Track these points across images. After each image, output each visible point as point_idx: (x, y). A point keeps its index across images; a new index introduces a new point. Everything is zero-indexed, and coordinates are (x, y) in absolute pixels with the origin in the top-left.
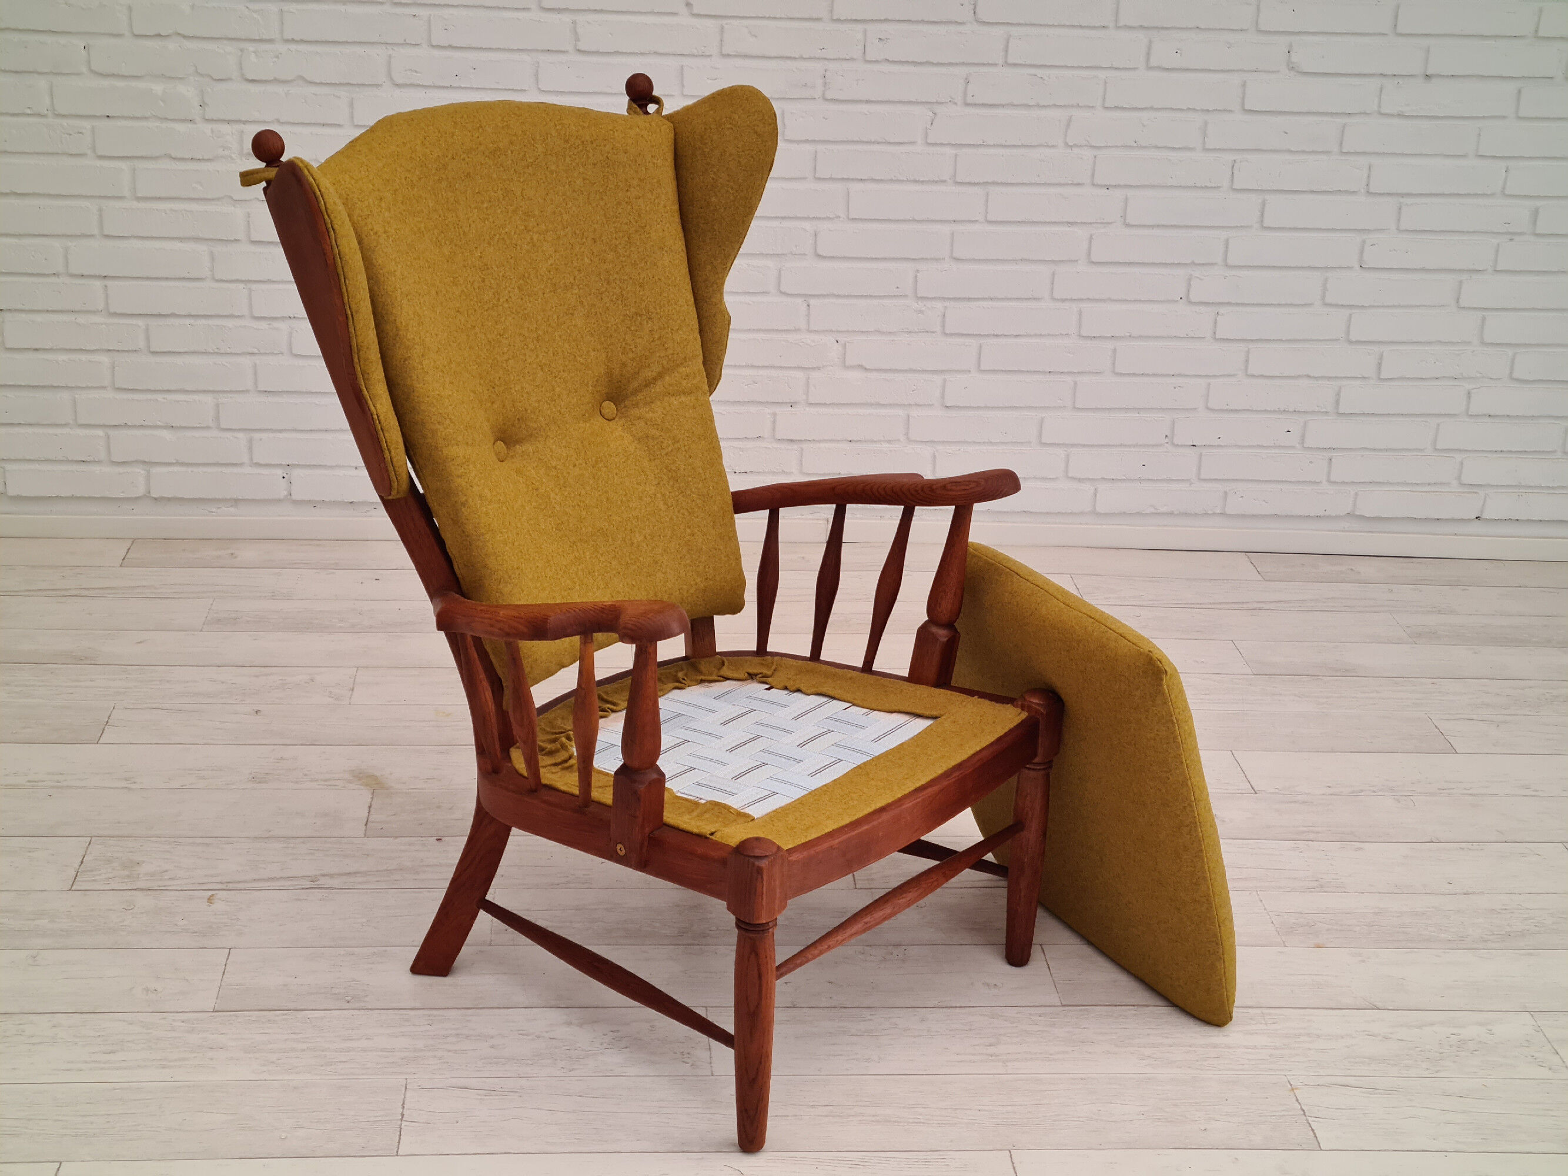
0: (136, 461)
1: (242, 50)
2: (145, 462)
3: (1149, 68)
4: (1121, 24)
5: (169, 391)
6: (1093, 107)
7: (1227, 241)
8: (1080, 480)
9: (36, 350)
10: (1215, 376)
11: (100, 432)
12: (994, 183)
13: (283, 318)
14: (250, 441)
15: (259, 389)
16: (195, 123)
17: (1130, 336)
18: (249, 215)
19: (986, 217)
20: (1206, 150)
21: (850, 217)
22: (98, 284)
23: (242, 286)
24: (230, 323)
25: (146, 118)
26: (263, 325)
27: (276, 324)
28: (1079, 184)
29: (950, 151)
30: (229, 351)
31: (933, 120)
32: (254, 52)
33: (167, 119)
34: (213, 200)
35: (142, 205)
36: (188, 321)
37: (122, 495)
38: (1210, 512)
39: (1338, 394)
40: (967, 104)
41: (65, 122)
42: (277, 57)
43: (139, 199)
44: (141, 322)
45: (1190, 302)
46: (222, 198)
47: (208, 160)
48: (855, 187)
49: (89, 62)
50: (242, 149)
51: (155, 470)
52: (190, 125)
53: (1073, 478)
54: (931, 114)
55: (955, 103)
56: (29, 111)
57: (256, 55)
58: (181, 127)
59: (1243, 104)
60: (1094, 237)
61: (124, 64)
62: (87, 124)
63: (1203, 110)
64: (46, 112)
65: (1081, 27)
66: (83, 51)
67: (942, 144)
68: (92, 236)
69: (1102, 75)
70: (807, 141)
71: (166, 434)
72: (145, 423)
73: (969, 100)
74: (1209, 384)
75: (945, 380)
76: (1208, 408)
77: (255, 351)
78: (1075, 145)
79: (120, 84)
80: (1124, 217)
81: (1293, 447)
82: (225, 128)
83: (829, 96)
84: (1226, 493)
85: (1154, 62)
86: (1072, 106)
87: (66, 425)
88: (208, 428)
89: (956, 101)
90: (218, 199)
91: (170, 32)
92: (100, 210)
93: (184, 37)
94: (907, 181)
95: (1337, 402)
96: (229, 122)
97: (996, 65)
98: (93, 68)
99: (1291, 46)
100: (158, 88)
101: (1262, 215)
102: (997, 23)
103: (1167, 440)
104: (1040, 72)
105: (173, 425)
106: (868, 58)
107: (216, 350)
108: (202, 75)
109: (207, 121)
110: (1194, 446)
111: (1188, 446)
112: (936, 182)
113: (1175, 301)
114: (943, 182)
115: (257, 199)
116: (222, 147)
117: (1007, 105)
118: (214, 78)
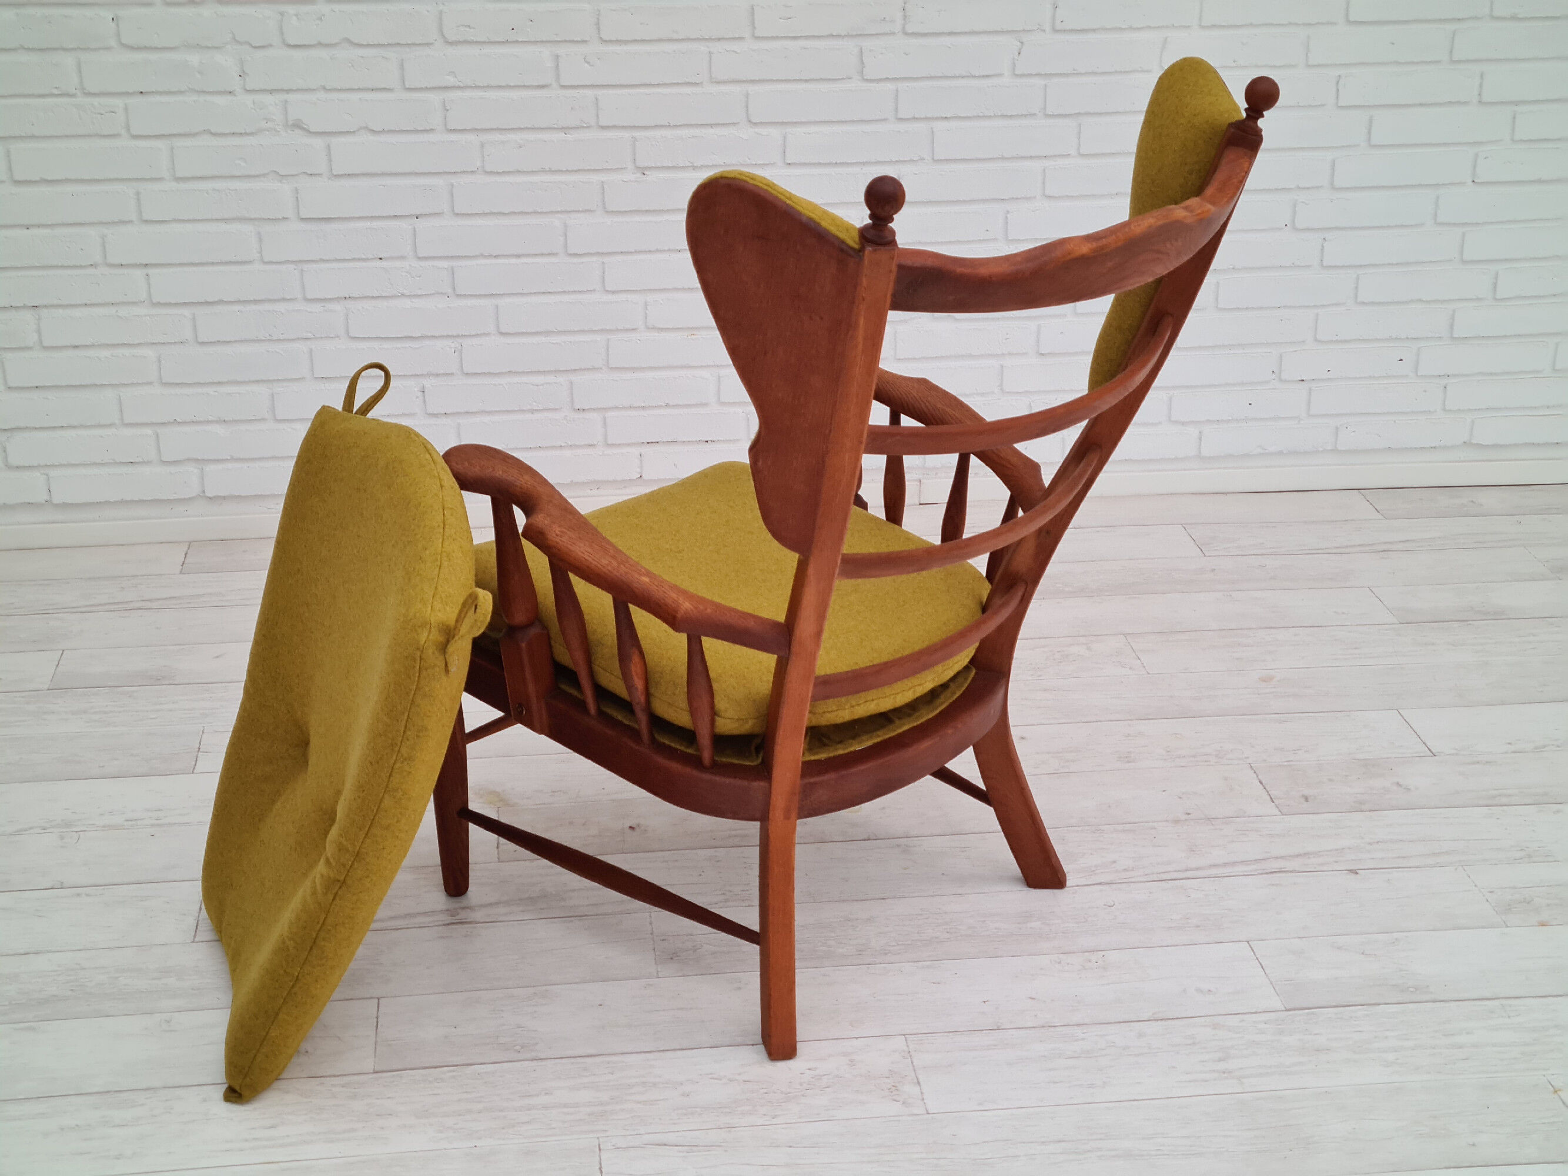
0: (188, 460)
1: (282, 14)
2: (198, 460)
5: (220, 383)
6: (1189, 27)
7: (1333, 162)
8: (1183, 424)
9: (76, 347)
10: (1323, 306)
11: (149, 431)
12: (1088, 114)
13: (338, 299)
15: (316, 376)
16: (235, 95)
17: (1233, 268)
18: (297, 191)
19: (1078, 149)
20: (1308, 66)
21: (935, 158)
22: (139, 273)
23: (292, 267)
24: (281, 307)
25: (181, 92)
26: (317, 307)
27: (330, 306)
29: (1040, 82)
30: (281, 337)
31: (1020, 49)
32: (296, 15)
33: (204, 92)
34: (257, 176)
35: (183, 186)
36: (237, 308)
37: (176, 497)
38: (1321, 449)
39: (1453, 318)
40: (1055, 31)
41: (96, 101)
42: (321, 19)
43: (179, 179)
44: (186, 312)
45: (1296, 229)
46: (268, 174)
47: (251, 134)
48: (938, 125)
49: (118, 35)
50: (287, 121)
51: (210, 468)
52: (230, 98)
53: (1176, 422)
54: (1019, 44)
55: (1044, 31)
56: (56, 92)
57: (298, 19)
58: (221, 100)
59: (1347, 15)
61: (155, 35)
62: (119, 102)
63: (1304, 24)
64: (74, 91)
66: (113, 25)
67: (1030, 75)
68: (130, 222)
70: (887, 79)
71: (219, 430)
72: (194, 419)
73: (1058, 26)
74: (1317, 315)
75: (1039, 327)
76: (1316, 340)
77: (310, 335)
79: (153, 56)
81: (1406, 377)
82: (268, 99)
83: (910, 29)
84: (1337, 428)
86: (1167, 27)
87: (111, 425)
88: (264, 420)
89: (1044, 28)
90: (264, 175)
92: (138, 194)
94: (995, 116)
95: (1452, 326)
96: (271, 92)
98: (123, 41)
100: (194, 59)
101: (1369, 133)
103: (1274, 376)
105: (226, 419)
107: (269, 338)
108: (241, 43)
109: (248, 92)
110: (1303, 380)
111: (1297, 381)
112: (1025, 116)
113: (1280, 229)
114: (1032, 115)
115: (305, 173)
116: (265, 119)
117: (1098, 29)
118: (253, 45)
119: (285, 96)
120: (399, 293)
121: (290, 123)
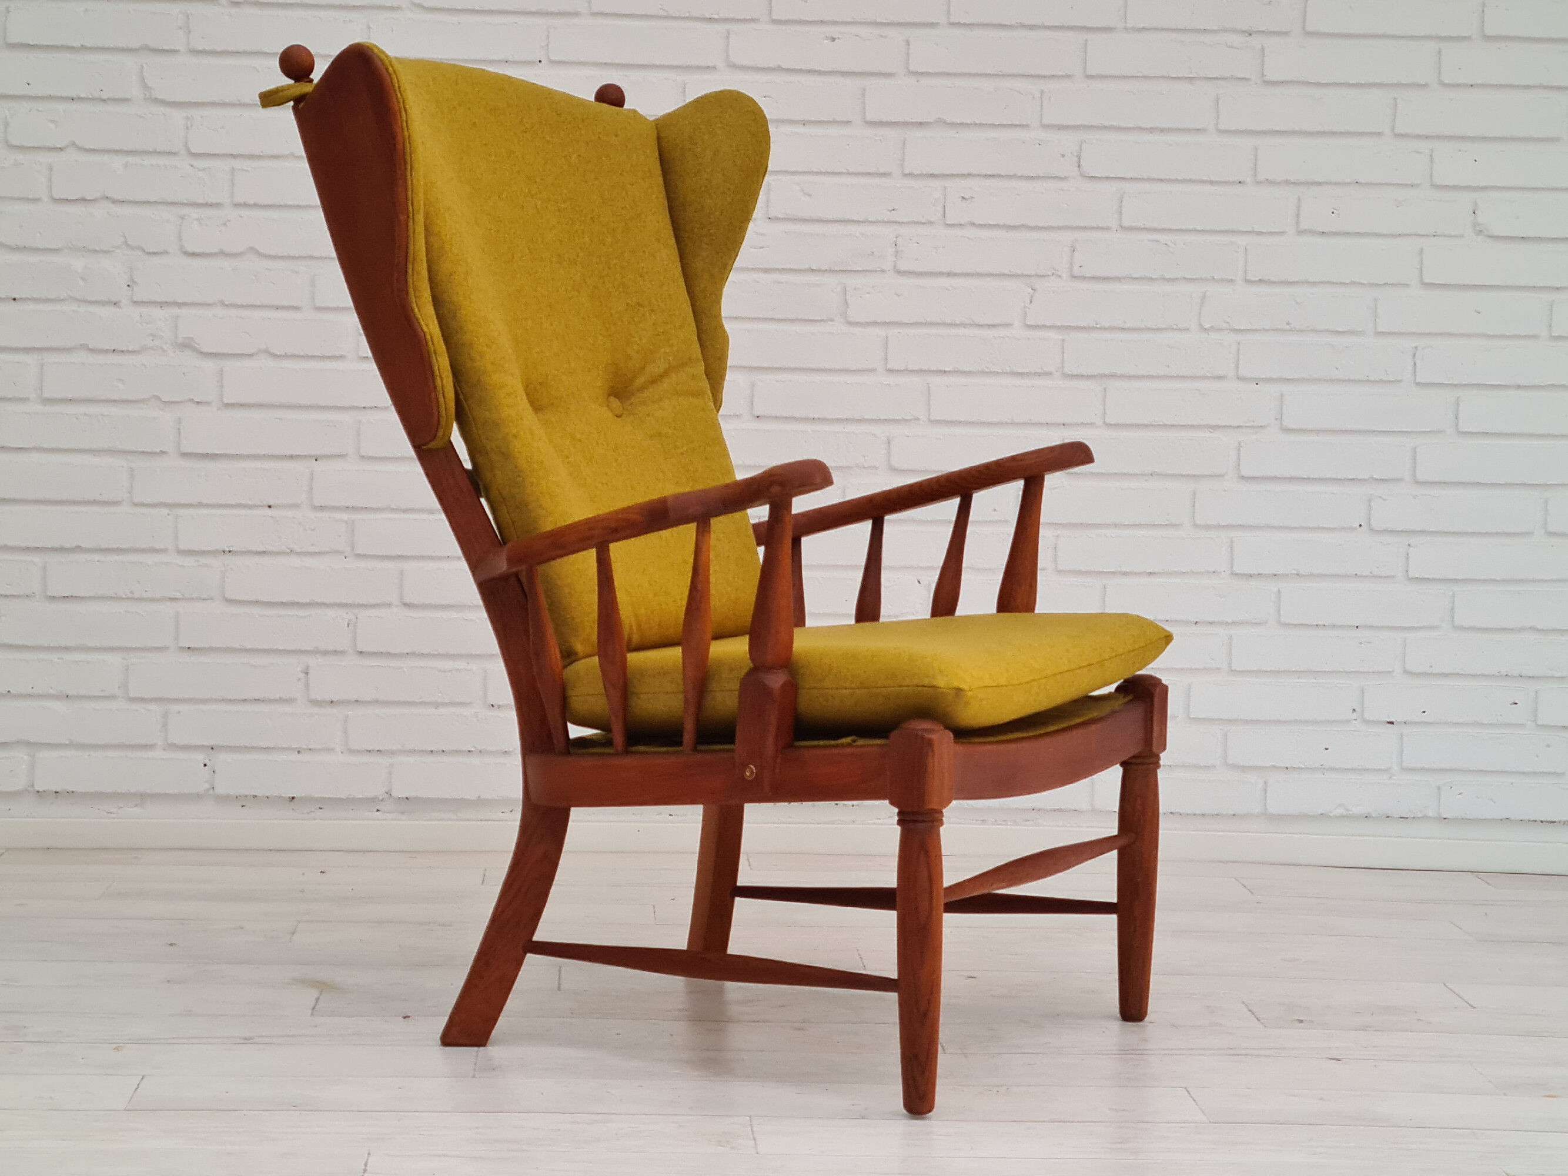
0: (18, 743)
1: (182, 217)
2: (31, 743)
3: (1301, 232)
4: (1260, 178)
5: (67, 649)
6: (1232, 280)
7: (1414, 450)
8: (1244, 769)
10: (1412, 628)
12: (1115, 376)
13: (215, 553)
14: (166, 715)
15: (181, 645)
16: (120, 308)
17: (1298, 574)
18: (180, 421)
19: (1104, 418)
20: (1378, 334)
21: (932, 419)
23: (166, 511)
24: (149, 559)
25: (59, 300)
26: (189, 561)
27: (204, 560)
28: (1219, 378)
29: (1056, 336)
30: (145, 595)
31: (1032, 297)
32: (198, 220)
33: (85, 301)
34: (136, 402)
35: (48, 408)
36: (96, 557)
38: (1420, 815)
40: (1074, 277)
42: (225, 225)
43: (46, 401)
44: (37, 559)
45: (1373, 531)
46: (148, 400)
47: (134, 352)
48: (936, 380)
50: (176, 337)
51: (43, 755)
52: (113, 309)
53: (1234, 767)
54: (1030, 290)
55: (1060, 276)
57: (200, 223)
58: (104, 312)
59: (1421, 276)
60: (1242, 444)
61: (38, 235)
63: (1371, 285)
65: (1211, 182)
67: (1044, 327)
69: (1242, 241)
70: (875, 323)
71: (59, 706)
72: (31, 691)
73: (1077, 272)
74: (1405, 639)
76: (1406, 672)
77: (179, 595)
78: (1212, 329)
79: (33, 258)
80: (1280, 419)
81: (1522, 725)
82: (158, 313)
83: (903, 266)
84: (1439, 788)
85: (1304, 226)
86: (1206, 280)
88: (112, 697)
89: (1060, 273)
90: (144, 401)
91: (98, 195)
93: (115, 202)
94: (1003, 373)
96: (162, 304)
97: (1108, 229)
99: (1476, 204)
100: (78, 264)
101: (1457, 417)
102: (1107, 178)
103: (1354, 715)
104: (1163, 238)
105: (69, 694)
106: (949, 222)
107: (130, 595)
108: (133, 248)
109: (136, 303)
110: (1392, 723)
111: (1384, 722)
112: (1040, 375)
113: (1353, 529)
114: (1049, 374)
115: (191, 400)
116: (151, 335)
117: (1124, 278)
118: (147, 251)
119: (176, 311)
120: (288, 549)
121: (180, 341)
